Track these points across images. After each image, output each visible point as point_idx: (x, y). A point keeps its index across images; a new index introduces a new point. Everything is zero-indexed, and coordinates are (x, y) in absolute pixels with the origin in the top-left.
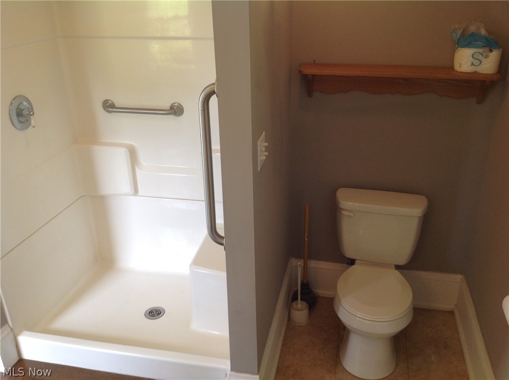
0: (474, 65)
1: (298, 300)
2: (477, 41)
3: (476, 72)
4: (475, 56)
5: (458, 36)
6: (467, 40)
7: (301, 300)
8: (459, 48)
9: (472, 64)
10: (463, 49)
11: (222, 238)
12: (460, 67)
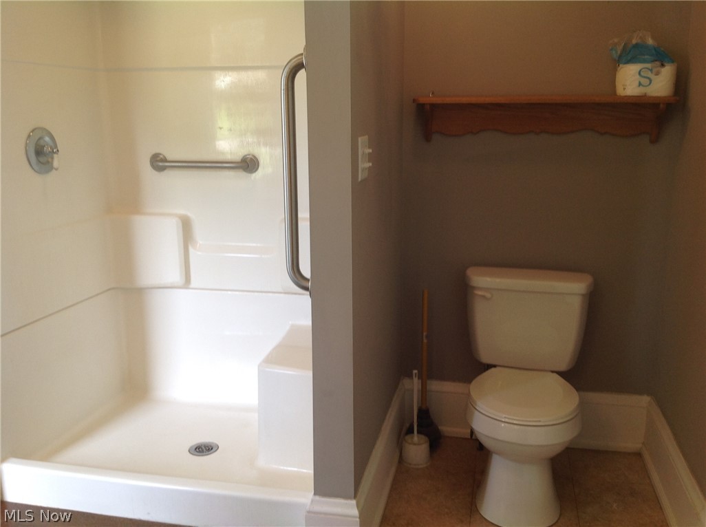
0: (643, 86)
1: (413, 432)
2: (644, 55)
3: (645, 96)
4: (642, 74)
5: (619, 52)
6: (632, 54)
7: (418, 433)
8: (621, 65)
9: (640, 84)
10: (625, 65)
11: (307, 280)
12: (624, 89)
